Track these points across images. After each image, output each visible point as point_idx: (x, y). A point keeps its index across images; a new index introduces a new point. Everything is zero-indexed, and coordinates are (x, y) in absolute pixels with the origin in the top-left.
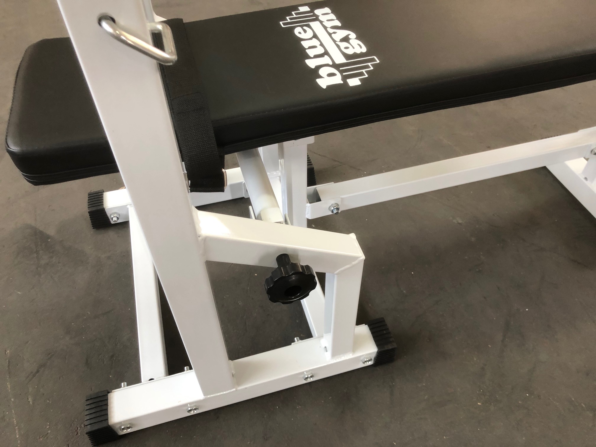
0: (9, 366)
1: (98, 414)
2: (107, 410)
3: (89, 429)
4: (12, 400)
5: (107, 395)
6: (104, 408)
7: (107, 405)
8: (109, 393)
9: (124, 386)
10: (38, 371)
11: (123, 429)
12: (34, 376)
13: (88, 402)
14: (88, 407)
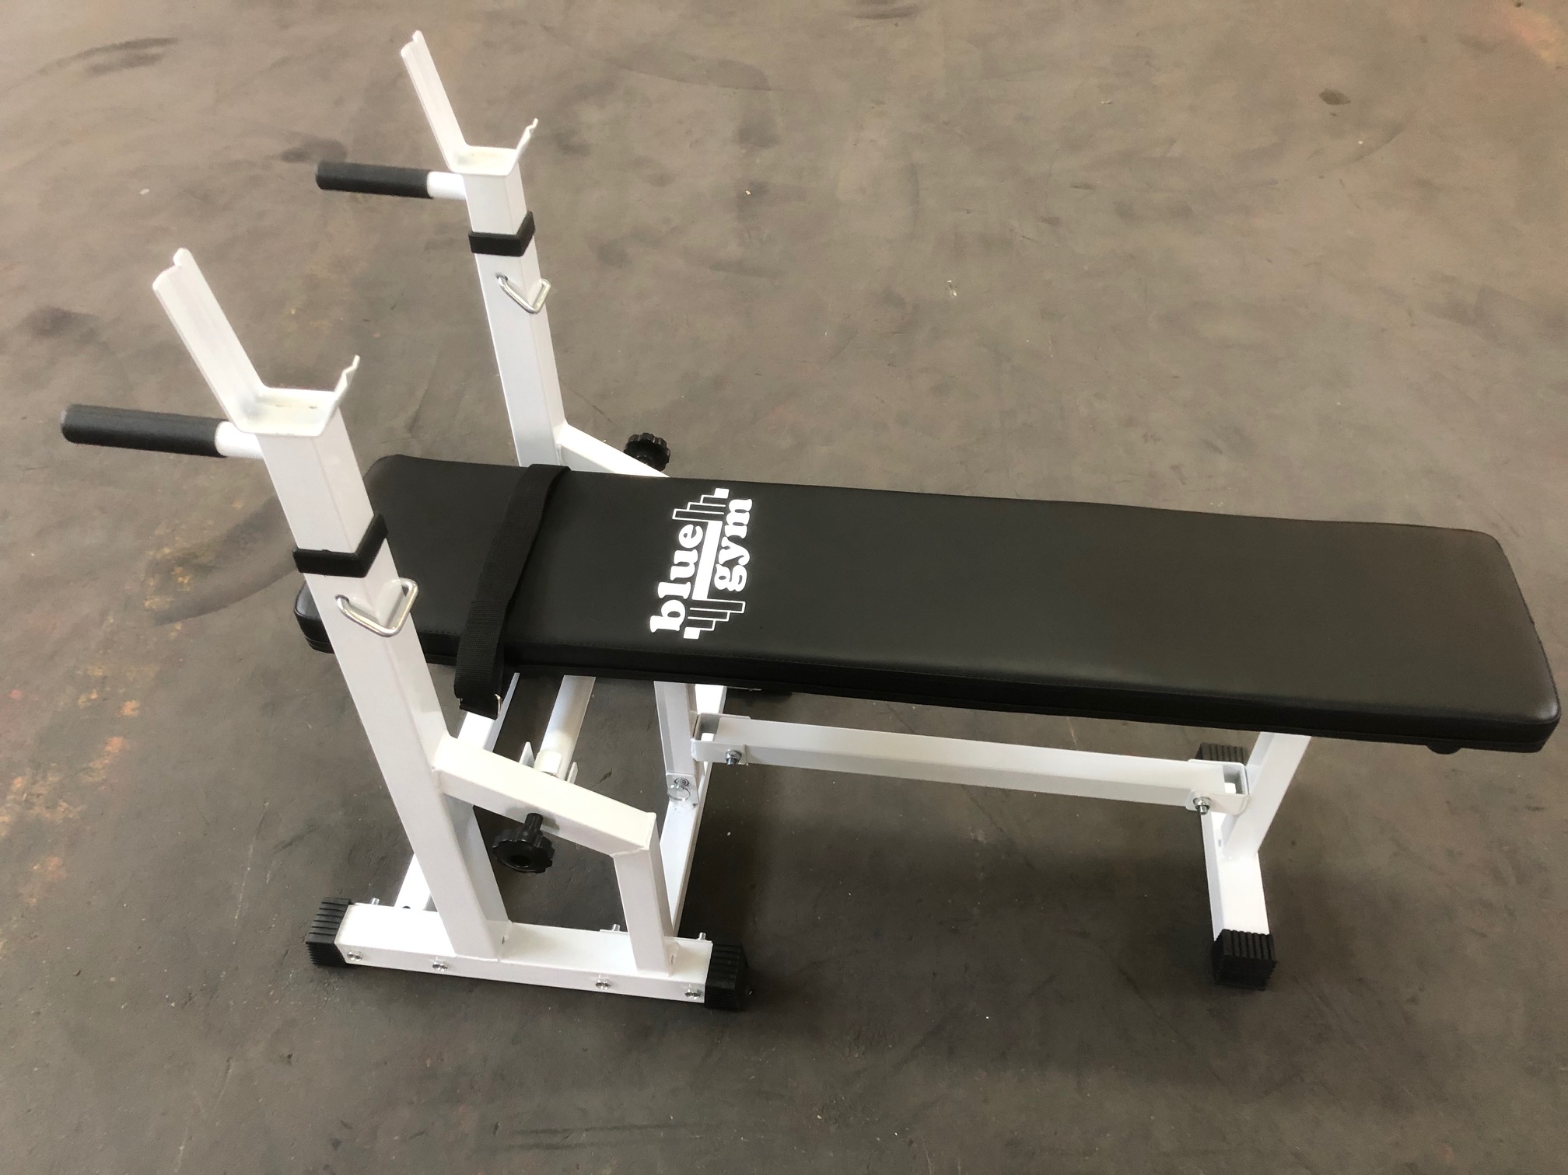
0: (261, 823)
1: (327, 925)
2: (339, 923)
3: (311, 938)
4: (249, 869)
5: (346, 906)
6: (337, 920)
7: (342, 918)
8: (351, 903)
9: (375, 903)
10: (290, 844)
11: (351, 956)
12: (284, 847)
13: (324, 906)
14: (322, 912)
